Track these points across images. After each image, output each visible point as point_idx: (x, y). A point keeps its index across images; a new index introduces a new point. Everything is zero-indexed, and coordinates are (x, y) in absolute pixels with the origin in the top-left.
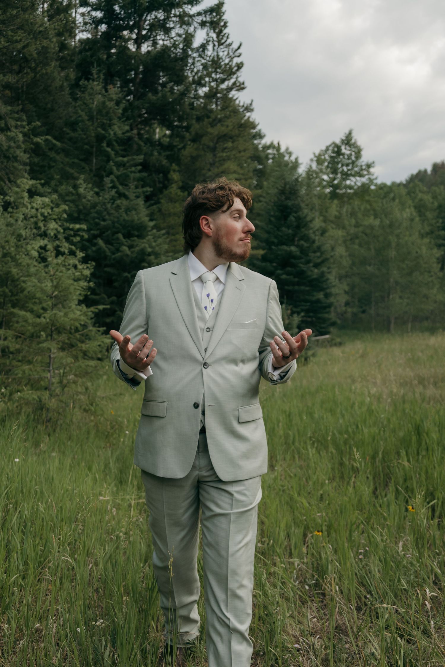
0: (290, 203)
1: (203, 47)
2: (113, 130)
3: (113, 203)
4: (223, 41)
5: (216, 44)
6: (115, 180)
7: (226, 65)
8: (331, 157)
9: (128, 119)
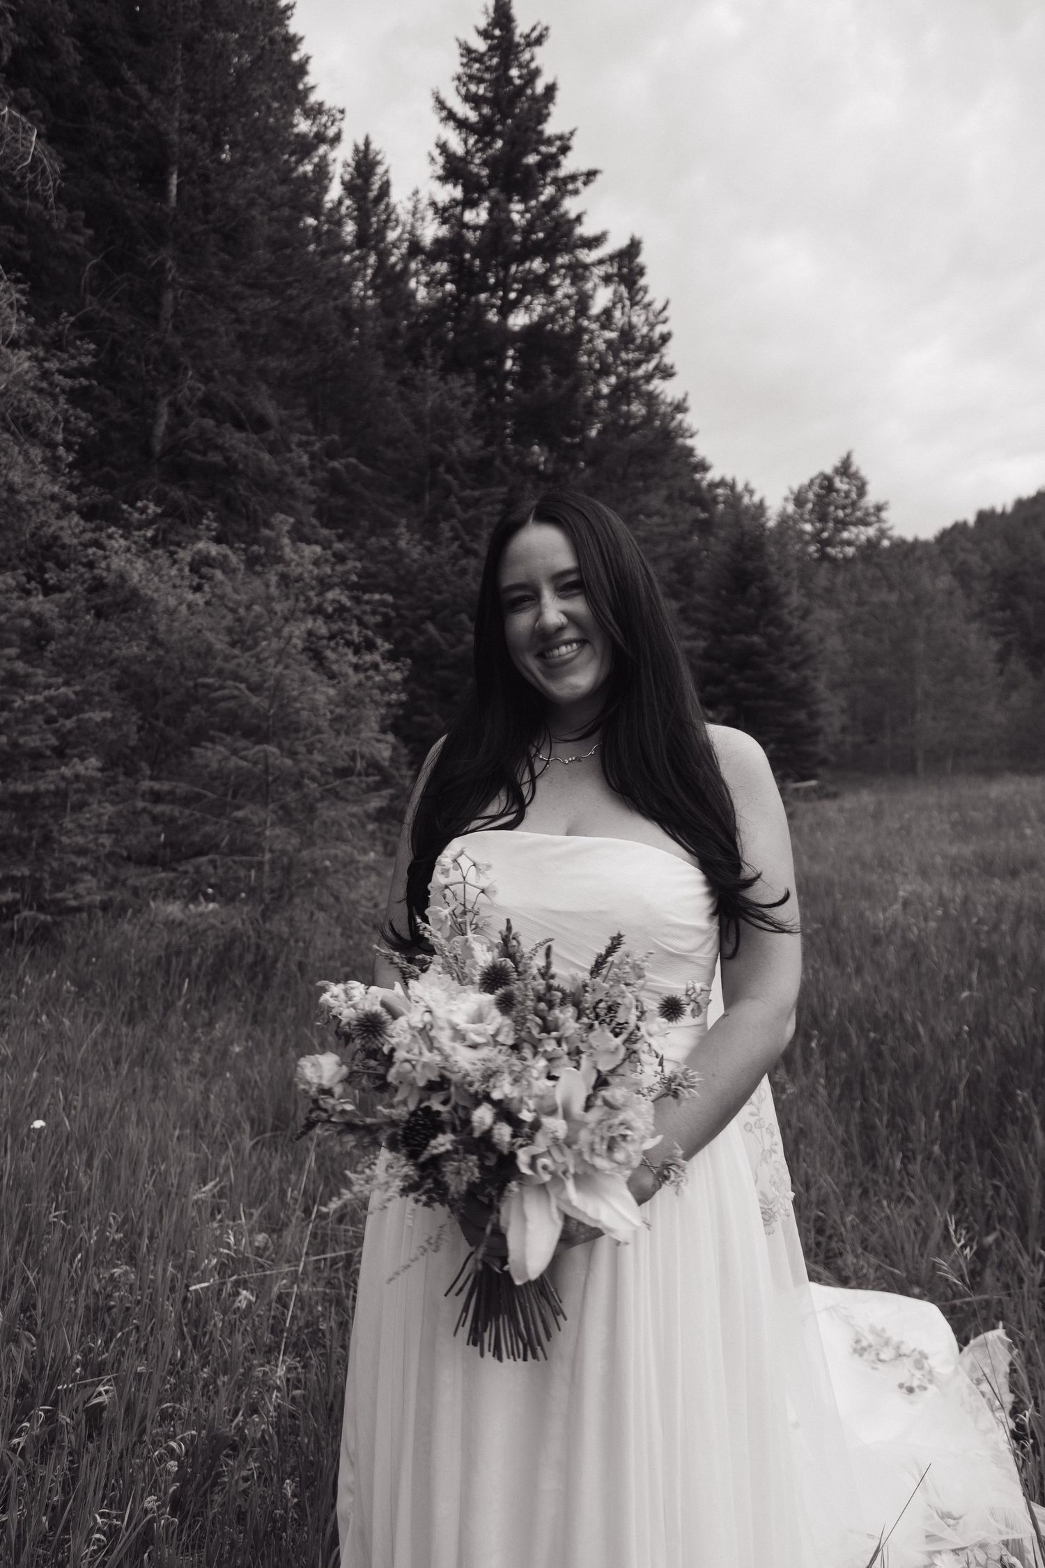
0: (750, 566)
1: (607, 312)
2: (456, 447)
3: (454, 565)
4: (638, 298)
5: (627, 303)
6: (459, 526)
7: (643, 337)
8: (817, 495)
9: (483, 429)
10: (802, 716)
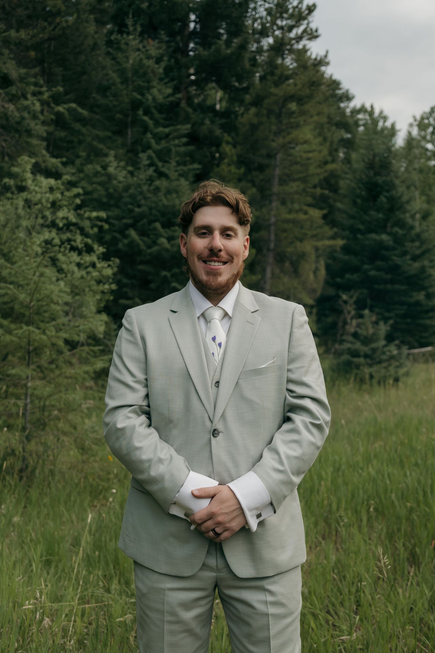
0: (380, 180)
2: (151, 94)
3: (150, 185)
6: (153, 155)
7: (294, 8)
9: (172, 80)
10: (421, 296)
